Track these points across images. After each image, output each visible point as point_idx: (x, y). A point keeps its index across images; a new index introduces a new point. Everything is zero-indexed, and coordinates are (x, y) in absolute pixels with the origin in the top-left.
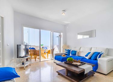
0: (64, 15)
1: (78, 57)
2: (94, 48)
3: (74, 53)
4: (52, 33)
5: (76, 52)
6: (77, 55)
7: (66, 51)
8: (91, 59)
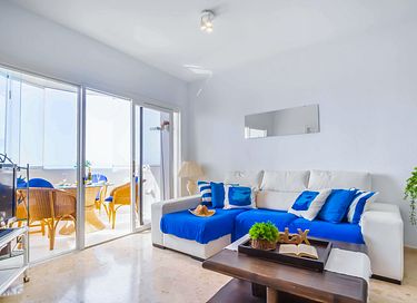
0: (210, 30)
1: (259, 213)
2: (319, 172)
3: (243, 197)
4: (138, 108)
5: (247, 191)
6: (253, 205)
7: (202, 189)
8: (324, 220)
